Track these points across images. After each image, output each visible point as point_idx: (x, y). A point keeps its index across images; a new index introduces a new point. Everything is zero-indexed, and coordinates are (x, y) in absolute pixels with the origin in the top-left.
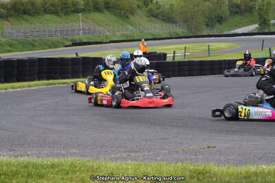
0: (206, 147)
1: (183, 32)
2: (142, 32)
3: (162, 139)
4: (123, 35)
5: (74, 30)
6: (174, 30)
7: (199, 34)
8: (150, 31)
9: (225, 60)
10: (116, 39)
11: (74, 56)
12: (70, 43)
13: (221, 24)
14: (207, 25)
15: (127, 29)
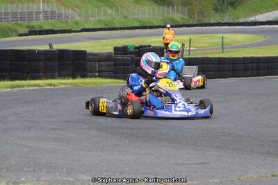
0: (269, 175)
1: (182, 18)
2: (125, 17)
3: (202, 164)
4: (100, 21)
5: (31, 13)
6: (171, 16)
7: (206, 21)
8: (136, 17)
9: (252, 58)
10: (90, 27)
11: (47, 48)
12: (27, 31)
13: (235, 8)
14: (216, 10)
15: (105, 13)
